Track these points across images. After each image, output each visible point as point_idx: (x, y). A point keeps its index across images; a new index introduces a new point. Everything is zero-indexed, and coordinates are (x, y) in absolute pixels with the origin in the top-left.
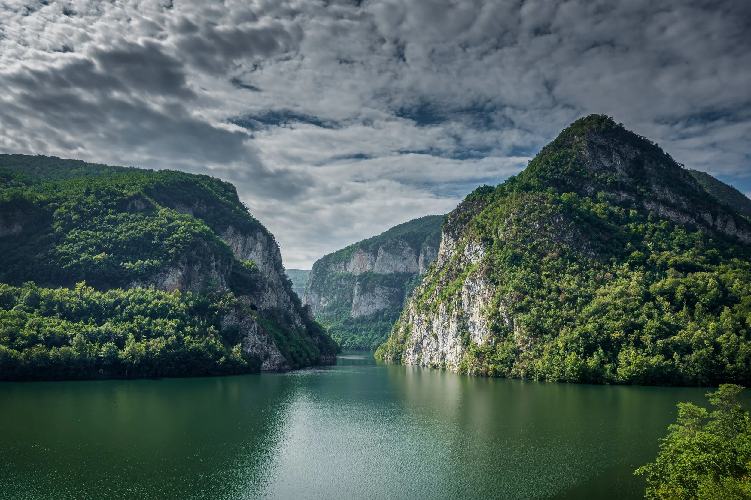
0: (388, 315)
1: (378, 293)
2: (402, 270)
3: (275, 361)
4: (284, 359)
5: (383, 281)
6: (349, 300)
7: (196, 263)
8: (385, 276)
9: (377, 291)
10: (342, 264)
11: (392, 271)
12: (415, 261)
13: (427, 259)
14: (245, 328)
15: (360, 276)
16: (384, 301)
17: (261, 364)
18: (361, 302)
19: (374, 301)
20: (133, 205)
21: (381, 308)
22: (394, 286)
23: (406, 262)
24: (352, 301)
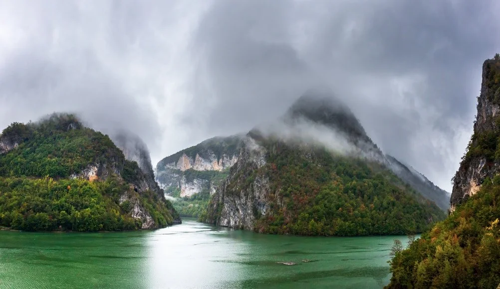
0: (202, 196)
1: (196, 182)
2: (209, 169)
3: (149, 223)
4: (153, 222)
5: (198, 175)
6: (178, 187)
7: (104, 163)
8: (199, 172)
9: (195, 181)
10: (174, 163)
11: (204, 169)
12: (217, 163)
13: (224, 162)
14: (133, 203)
15: (185, 171)
16: (199, 187)
17: (141, 225)
18: (186, 188)
19: (193, 187)
20: (70, 126)
21: (197, 192)
22: (205, 179)
23: (212, 163)
24: (180, 187)
